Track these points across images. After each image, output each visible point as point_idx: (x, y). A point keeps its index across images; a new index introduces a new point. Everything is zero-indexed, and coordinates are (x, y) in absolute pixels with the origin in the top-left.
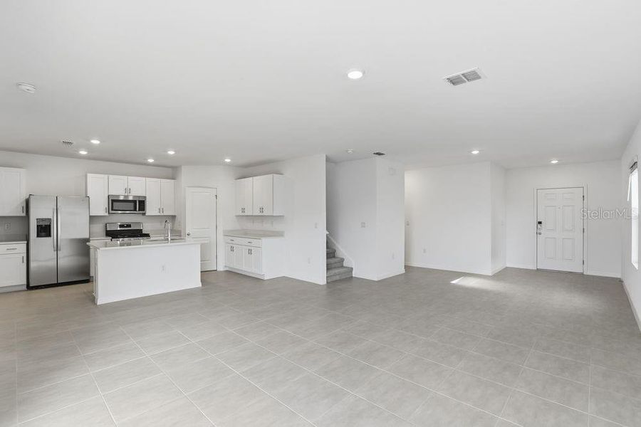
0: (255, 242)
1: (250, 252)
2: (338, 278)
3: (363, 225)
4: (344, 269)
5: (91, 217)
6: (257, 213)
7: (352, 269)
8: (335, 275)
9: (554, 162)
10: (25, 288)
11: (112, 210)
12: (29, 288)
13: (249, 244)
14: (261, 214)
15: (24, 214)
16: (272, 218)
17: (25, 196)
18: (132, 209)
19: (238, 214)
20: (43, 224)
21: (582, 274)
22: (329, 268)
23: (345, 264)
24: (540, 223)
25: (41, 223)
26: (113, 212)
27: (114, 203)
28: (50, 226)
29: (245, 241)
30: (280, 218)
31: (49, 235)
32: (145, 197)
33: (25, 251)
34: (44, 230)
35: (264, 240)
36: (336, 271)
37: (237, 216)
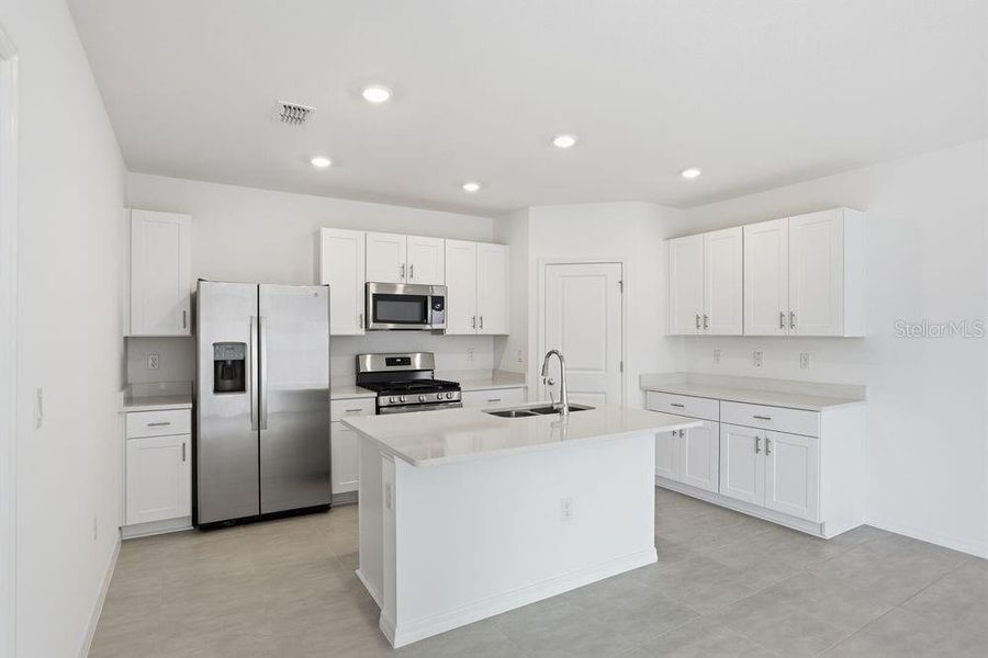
0: (781, 418)
1: (762, 446)
5: (332, 338)
6: (773, 329)
10: (188, 525)
11: (375, 320)
12: (201, 527)
13: (757, 423)
14: (788, 332)
15: (187, 332)
16: (838, 344)
17: (188, 286)
18: (417, 318)
19: (672, 333)
20: (229, 356)
25: (222, 357)
26: (378, 326)
27: (379, 303)
28: (242, 363)
29: (744, 413)
31: (242, 388)
32: (444, 287)
33: (188, 429)
34: (231, 375)
35: (829, 415)
37: (674, 339)
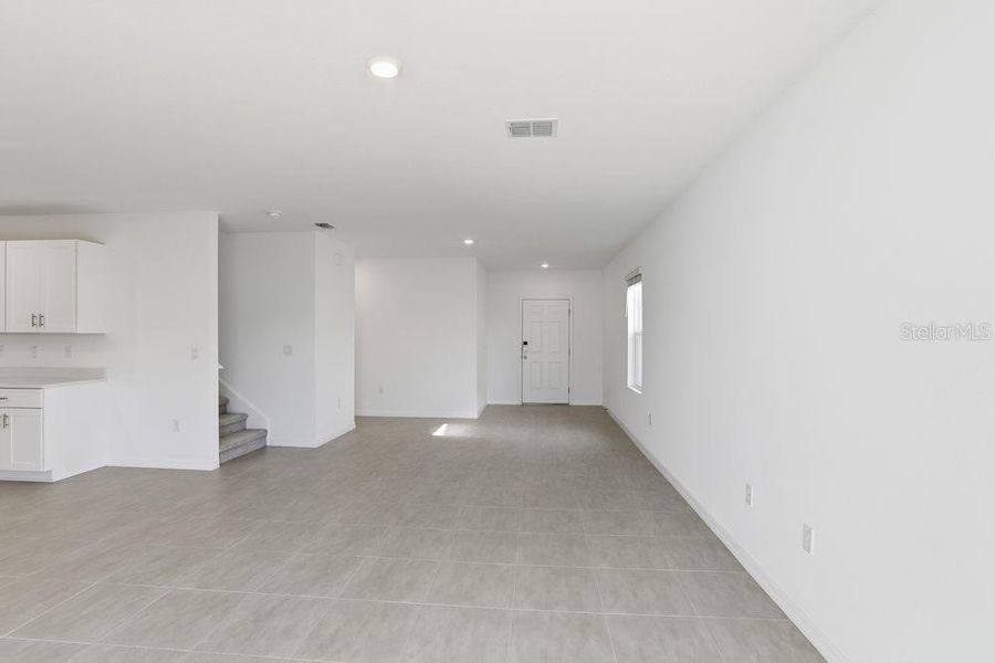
2: (240, 452)
3: (288, 351)
4: (250, 436)
6: (20, 326)
7: (266, 431)
8: (236, 448)
9: (545, 266)
14: (34, 330)
16: (67, 339)
21: (567, 405)
22: (223, 436)
23: (249, 424)
24: (526, 343)
30: (94, 338)
36: (237, 440)
